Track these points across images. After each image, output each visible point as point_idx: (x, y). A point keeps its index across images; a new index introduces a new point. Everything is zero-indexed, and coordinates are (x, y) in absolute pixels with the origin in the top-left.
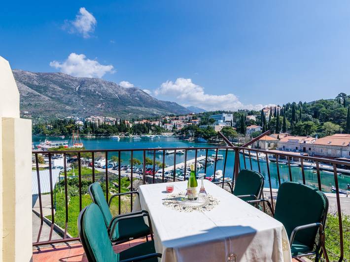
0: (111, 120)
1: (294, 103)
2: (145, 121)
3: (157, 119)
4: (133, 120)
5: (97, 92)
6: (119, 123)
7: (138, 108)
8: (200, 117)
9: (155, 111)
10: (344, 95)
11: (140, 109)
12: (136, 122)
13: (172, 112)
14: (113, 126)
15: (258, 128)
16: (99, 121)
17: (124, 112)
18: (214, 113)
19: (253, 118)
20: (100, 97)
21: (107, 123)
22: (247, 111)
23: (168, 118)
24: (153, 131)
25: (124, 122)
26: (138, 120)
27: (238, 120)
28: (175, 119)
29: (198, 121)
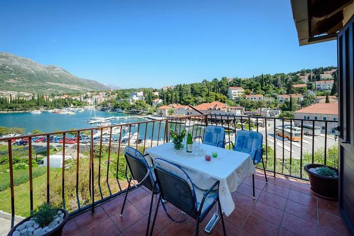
0: (26, 95)
1: (181, 85)
2: (67, 96)
3: (78, 94)
4: (53, 95)
5: (7, 67)
6: (36, 98)
7: (57, 84)
8: (117, 92)
9: (76, 88)
10: (206, 81)
11: (60, 85)
12: (57, 98)
13: (92, 89)
14: (30, 101)
15: (160, 101)
16: (11, 96)
17: (42, 88)
18: (129, 90)
19: (157, 94)
20: (11, 72)
21: (21, 98)
22: (152, 89)
23: (89, 94)
24: (74, 104)
25: (43, 97)
26: (58, 95)
27: (146, 95)
28: (96, 94)
29: (115, 96)
